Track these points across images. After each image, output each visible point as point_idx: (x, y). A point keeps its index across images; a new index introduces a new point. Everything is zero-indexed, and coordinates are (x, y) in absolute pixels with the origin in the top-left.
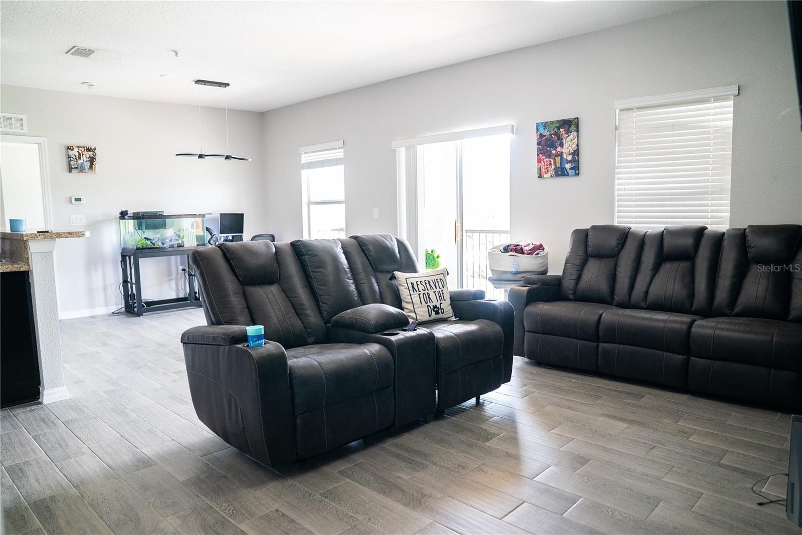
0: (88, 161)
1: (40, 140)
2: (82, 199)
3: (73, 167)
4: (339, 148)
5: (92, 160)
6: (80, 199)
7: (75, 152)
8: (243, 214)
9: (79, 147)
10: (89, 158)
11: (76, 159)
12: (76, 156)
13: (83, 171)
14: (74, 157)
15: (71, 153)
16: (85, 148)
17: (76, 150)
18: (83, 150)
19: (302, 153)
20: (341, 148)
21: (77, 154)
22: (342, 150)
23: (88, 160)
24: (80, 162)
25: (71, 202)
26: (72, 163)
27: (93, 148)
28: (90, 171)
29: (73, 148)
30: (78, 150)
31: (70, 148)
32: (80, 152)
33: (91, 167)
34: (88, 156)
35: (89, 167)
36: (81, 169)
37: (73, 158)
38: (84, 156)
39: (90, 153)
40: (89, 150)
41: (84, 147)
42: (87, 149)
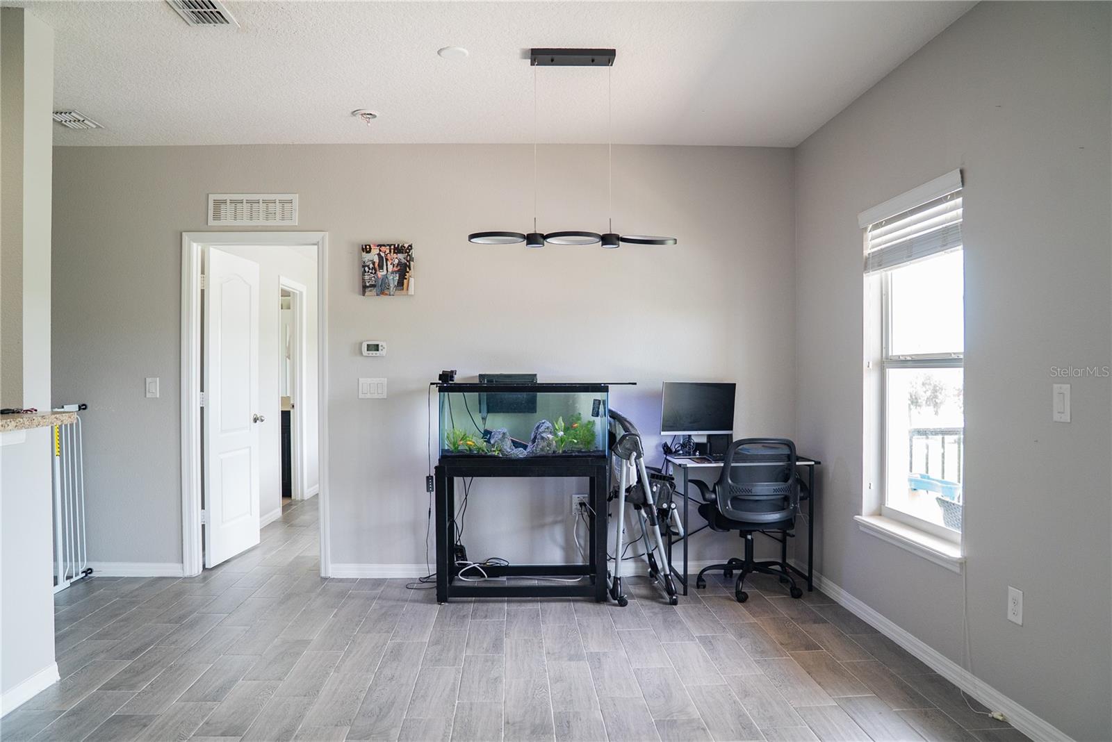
0: (396, 272)
1: (317, 236)
2: (380, 348)
3: (368, 284)
4: (953, 196)
5: (403, 270)
6: (378, 345)
7: (373, 256)
8: (735, 384)
9: (380, 246)
10: (398, 265)
11: (374, 268)
12: (374, 263)
13: (386, 292)
14: (371, 266)
15: (367, 257)
16: (392, 247)
17: (375, 251)
18: (388, 251)
19: (866, 229)
20: (958, 194)
21: (376, 260)
22: (959, 200)
23: (395, 269)
24: (381, 274)
25: (361, 353)
26: (367, 277)
27: (406, 246)
28: (398, 292)
29: (370, 249)
30: (378, 252)
31: (366, 249)
32: (383, 255)
33: (400, 284)
34: (397, 261)
35: (396, 283)
36: (381, 288)
37: (368, 266)
38: (389, 263)
39: (401, 256)
40: (399, 249)
41: (390, 246)
42: (395, 249)
